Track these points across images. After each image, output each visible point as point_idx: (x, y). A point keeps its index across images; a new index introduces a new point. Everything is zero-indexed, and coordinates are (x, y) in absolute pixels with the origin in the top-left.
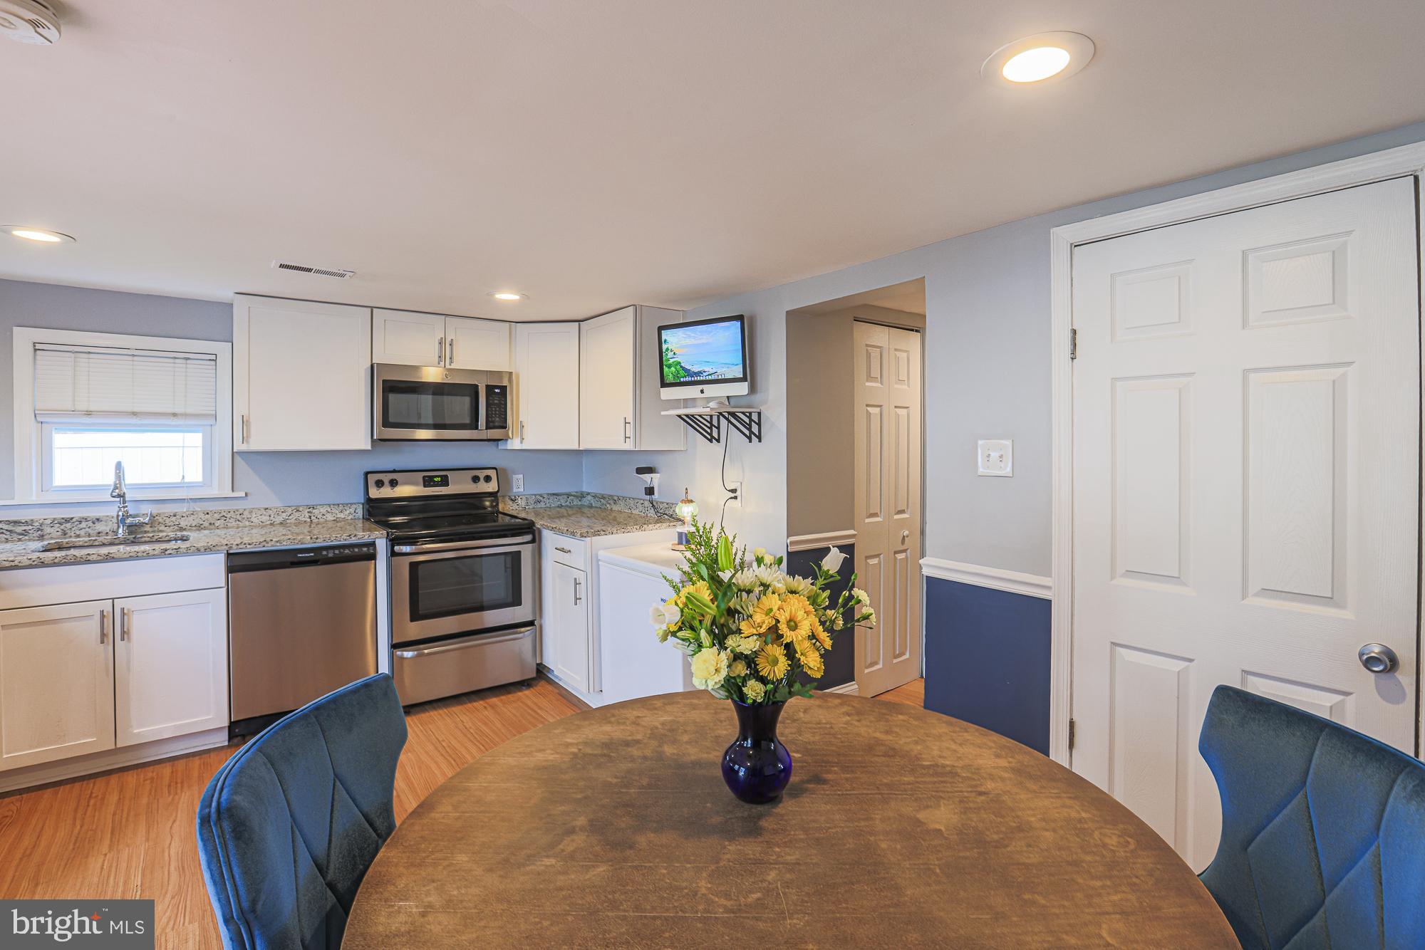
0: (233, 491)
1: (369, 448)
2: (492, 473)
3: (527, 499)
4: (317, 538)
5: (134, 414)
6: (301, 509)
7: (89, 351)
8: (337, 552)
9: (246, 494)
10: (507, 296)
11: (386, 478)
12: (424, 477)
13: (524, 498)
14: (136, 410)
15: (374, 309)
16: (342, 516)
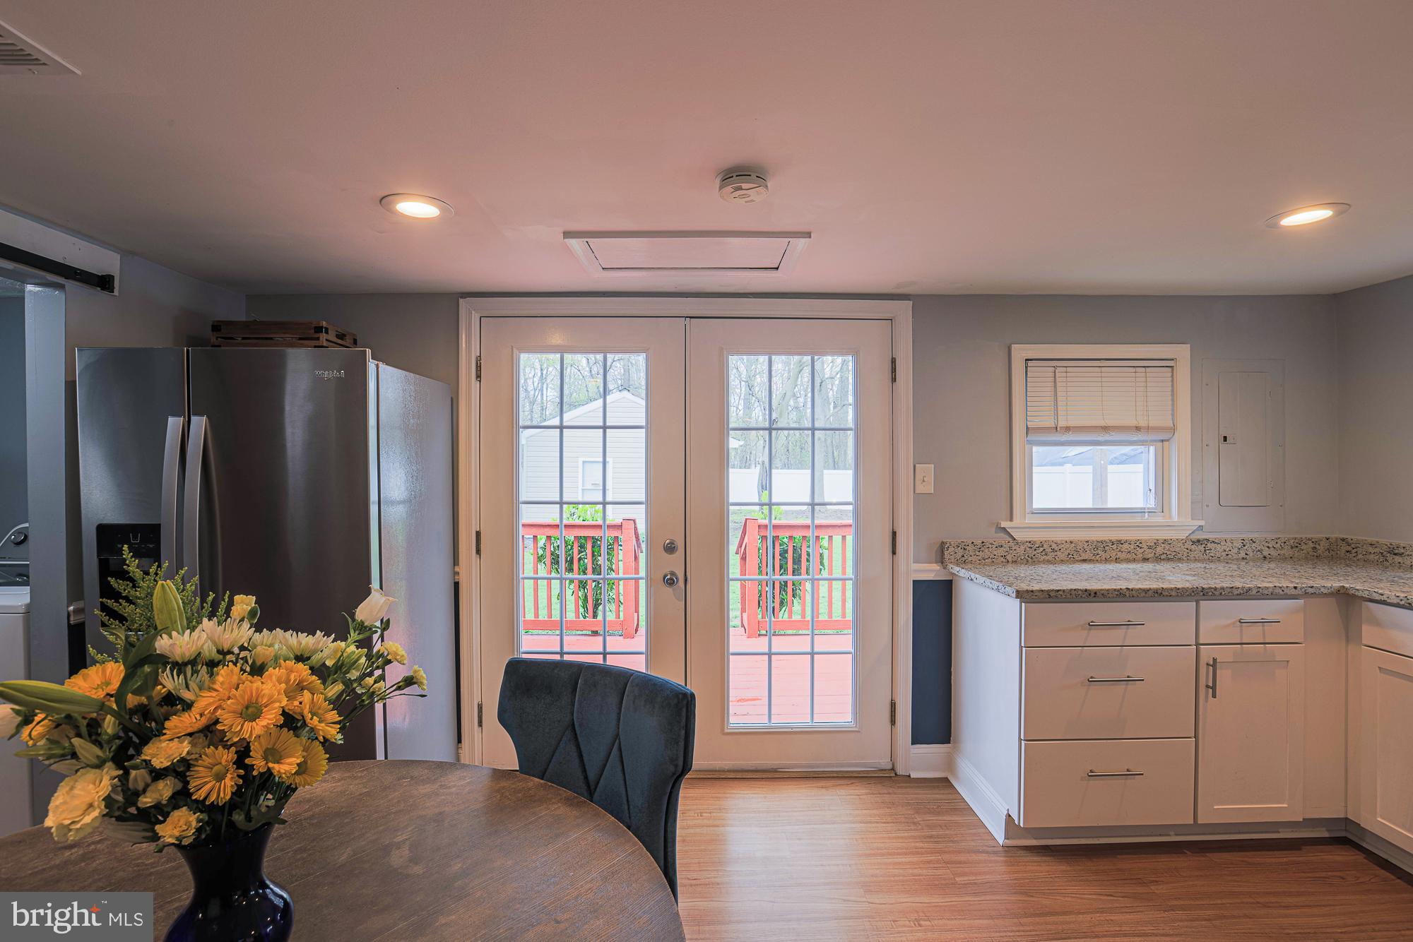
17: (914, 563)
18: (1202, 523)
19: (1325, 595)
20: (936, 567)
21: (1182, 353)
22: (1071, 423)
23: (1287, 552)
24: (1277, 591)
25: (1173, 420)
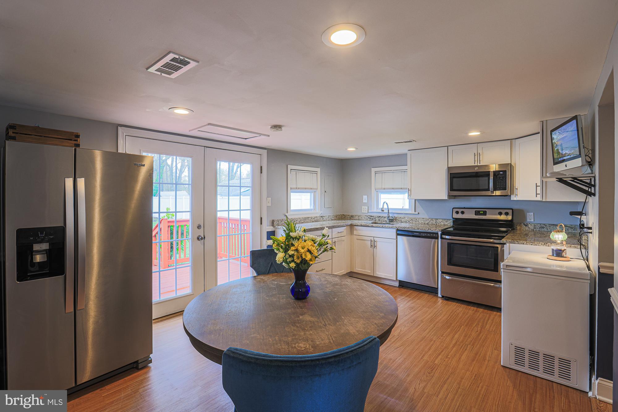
0: (415, 212)
1: (447, 199)
2: (510, 212)
3: (535, 226)
4: (419, 228)
5: (393, 188)
6: (433, 220)
7: (384, 172)
8: (426, 234)
9: (418, 213)
10: (474, 134)
11: (460, 210)
12: (476, 211)
13: (533, 225)
14: (393, 187)
15: (449, 147)
16: (446, 223)
17: (267, 226)
18: (322, 212)
19: (349, 225)
20: (272, 227)
21: (318, 170)
22: (299, 187)
23: (335, 218)
24: (343, 225)
25: (317, 187)
